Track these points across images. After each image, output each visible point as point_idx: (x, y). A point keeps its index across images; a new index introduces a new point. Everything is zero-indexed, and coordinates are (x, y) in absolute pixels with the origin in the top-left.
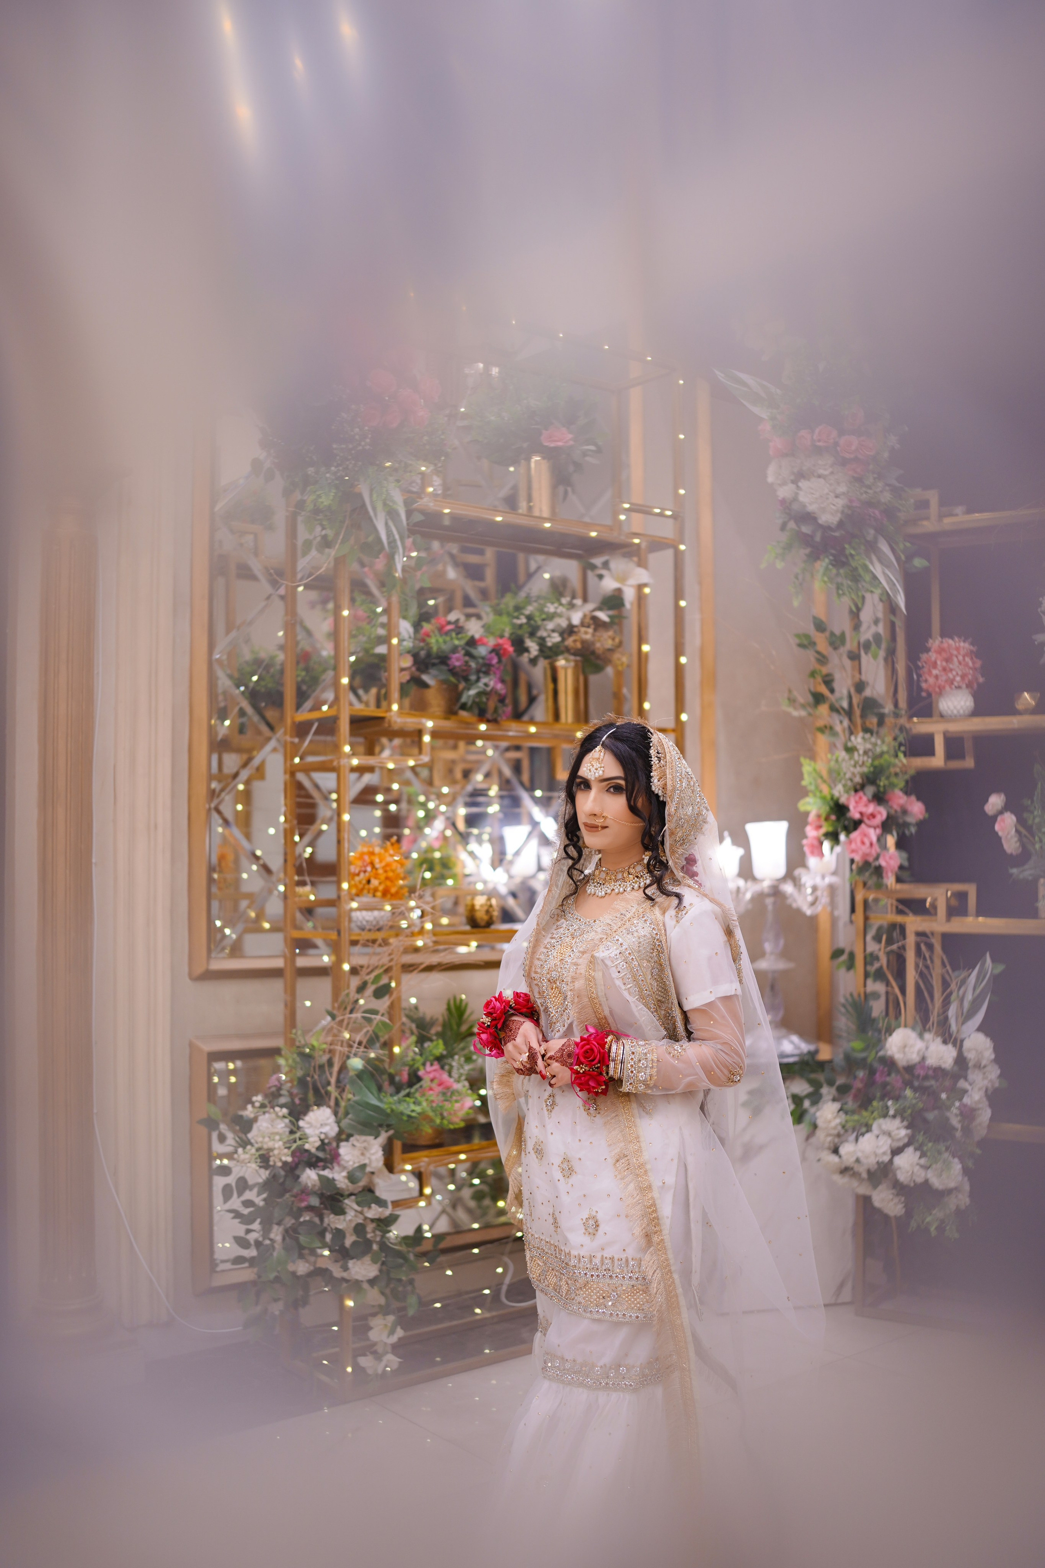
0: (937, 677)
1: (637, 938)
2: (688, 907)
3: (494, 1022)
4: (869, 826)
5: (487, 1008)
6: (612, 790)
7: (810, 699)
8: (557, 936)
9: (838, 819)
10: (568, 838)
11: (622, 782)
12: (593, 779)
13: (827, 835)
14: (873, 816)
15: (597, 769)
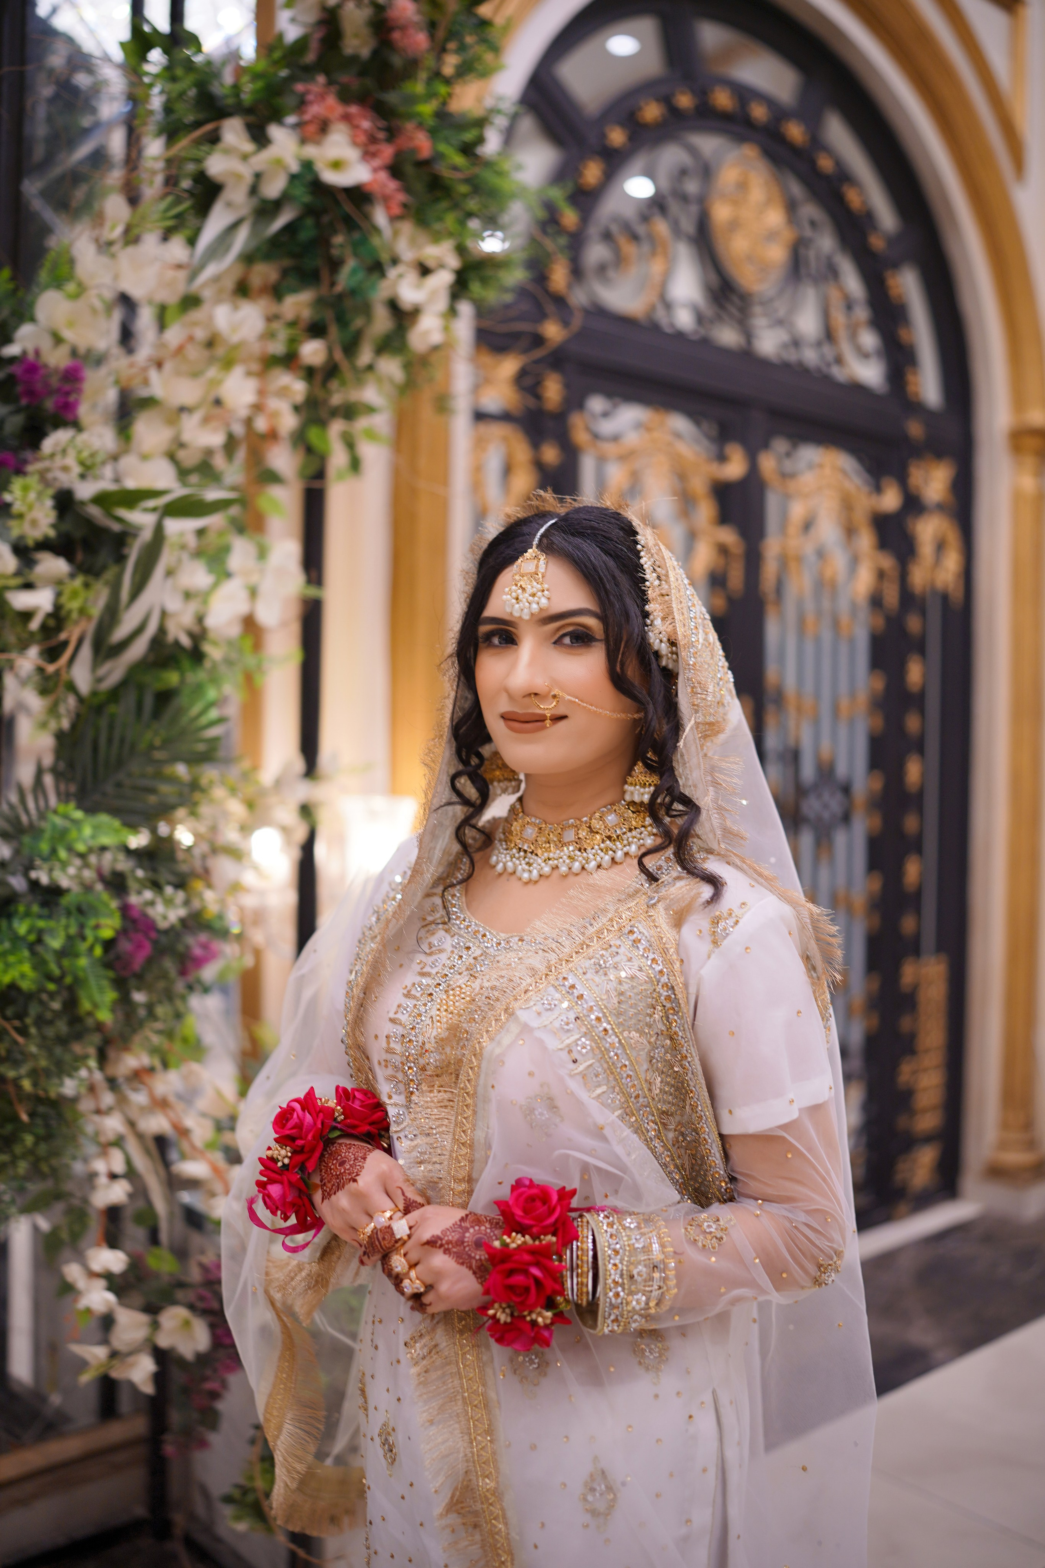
1: (615, 984)
2: (737, 911)
3: (300, 1158)
5: (283, 1126)
6: (567, 640)
8: (434, 971)
10: (461, 759)
11: (591, 622)
12: (526, 617)
15: (534, 595)
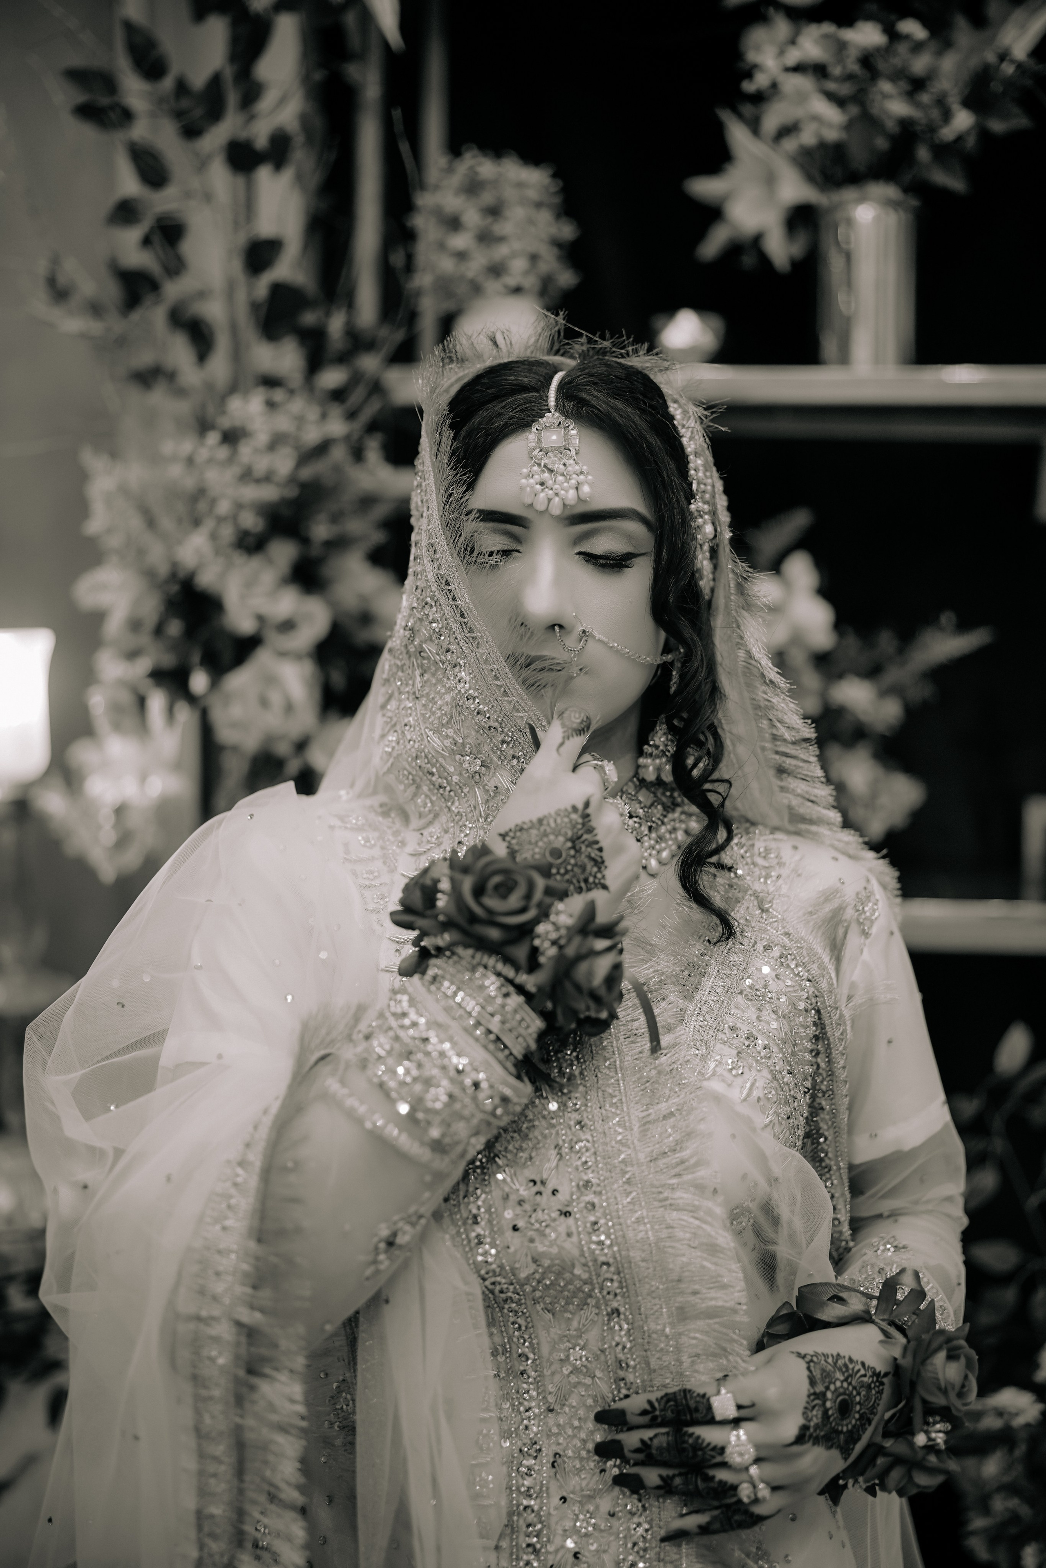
0: (461, 256)
4: (283, 654)
7: (112, 291)
9: (190, 633)
12: (556, 511)
13: (159, 676)
14: (288, 626)
